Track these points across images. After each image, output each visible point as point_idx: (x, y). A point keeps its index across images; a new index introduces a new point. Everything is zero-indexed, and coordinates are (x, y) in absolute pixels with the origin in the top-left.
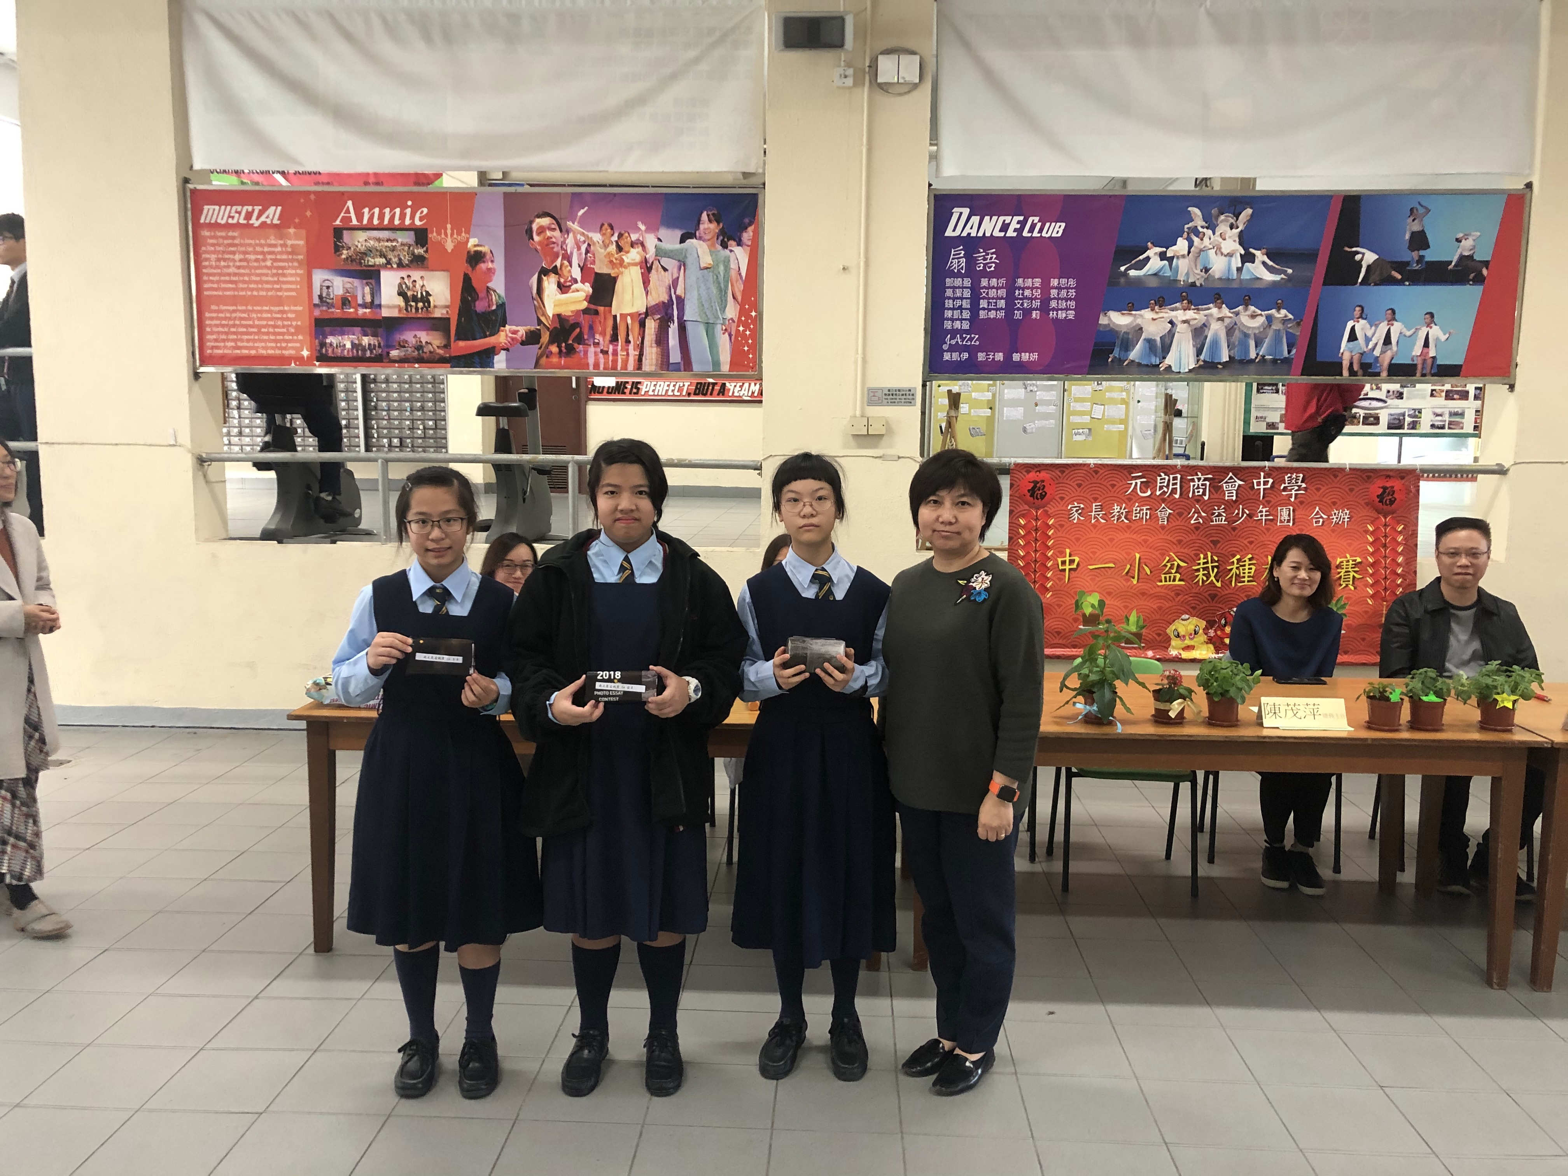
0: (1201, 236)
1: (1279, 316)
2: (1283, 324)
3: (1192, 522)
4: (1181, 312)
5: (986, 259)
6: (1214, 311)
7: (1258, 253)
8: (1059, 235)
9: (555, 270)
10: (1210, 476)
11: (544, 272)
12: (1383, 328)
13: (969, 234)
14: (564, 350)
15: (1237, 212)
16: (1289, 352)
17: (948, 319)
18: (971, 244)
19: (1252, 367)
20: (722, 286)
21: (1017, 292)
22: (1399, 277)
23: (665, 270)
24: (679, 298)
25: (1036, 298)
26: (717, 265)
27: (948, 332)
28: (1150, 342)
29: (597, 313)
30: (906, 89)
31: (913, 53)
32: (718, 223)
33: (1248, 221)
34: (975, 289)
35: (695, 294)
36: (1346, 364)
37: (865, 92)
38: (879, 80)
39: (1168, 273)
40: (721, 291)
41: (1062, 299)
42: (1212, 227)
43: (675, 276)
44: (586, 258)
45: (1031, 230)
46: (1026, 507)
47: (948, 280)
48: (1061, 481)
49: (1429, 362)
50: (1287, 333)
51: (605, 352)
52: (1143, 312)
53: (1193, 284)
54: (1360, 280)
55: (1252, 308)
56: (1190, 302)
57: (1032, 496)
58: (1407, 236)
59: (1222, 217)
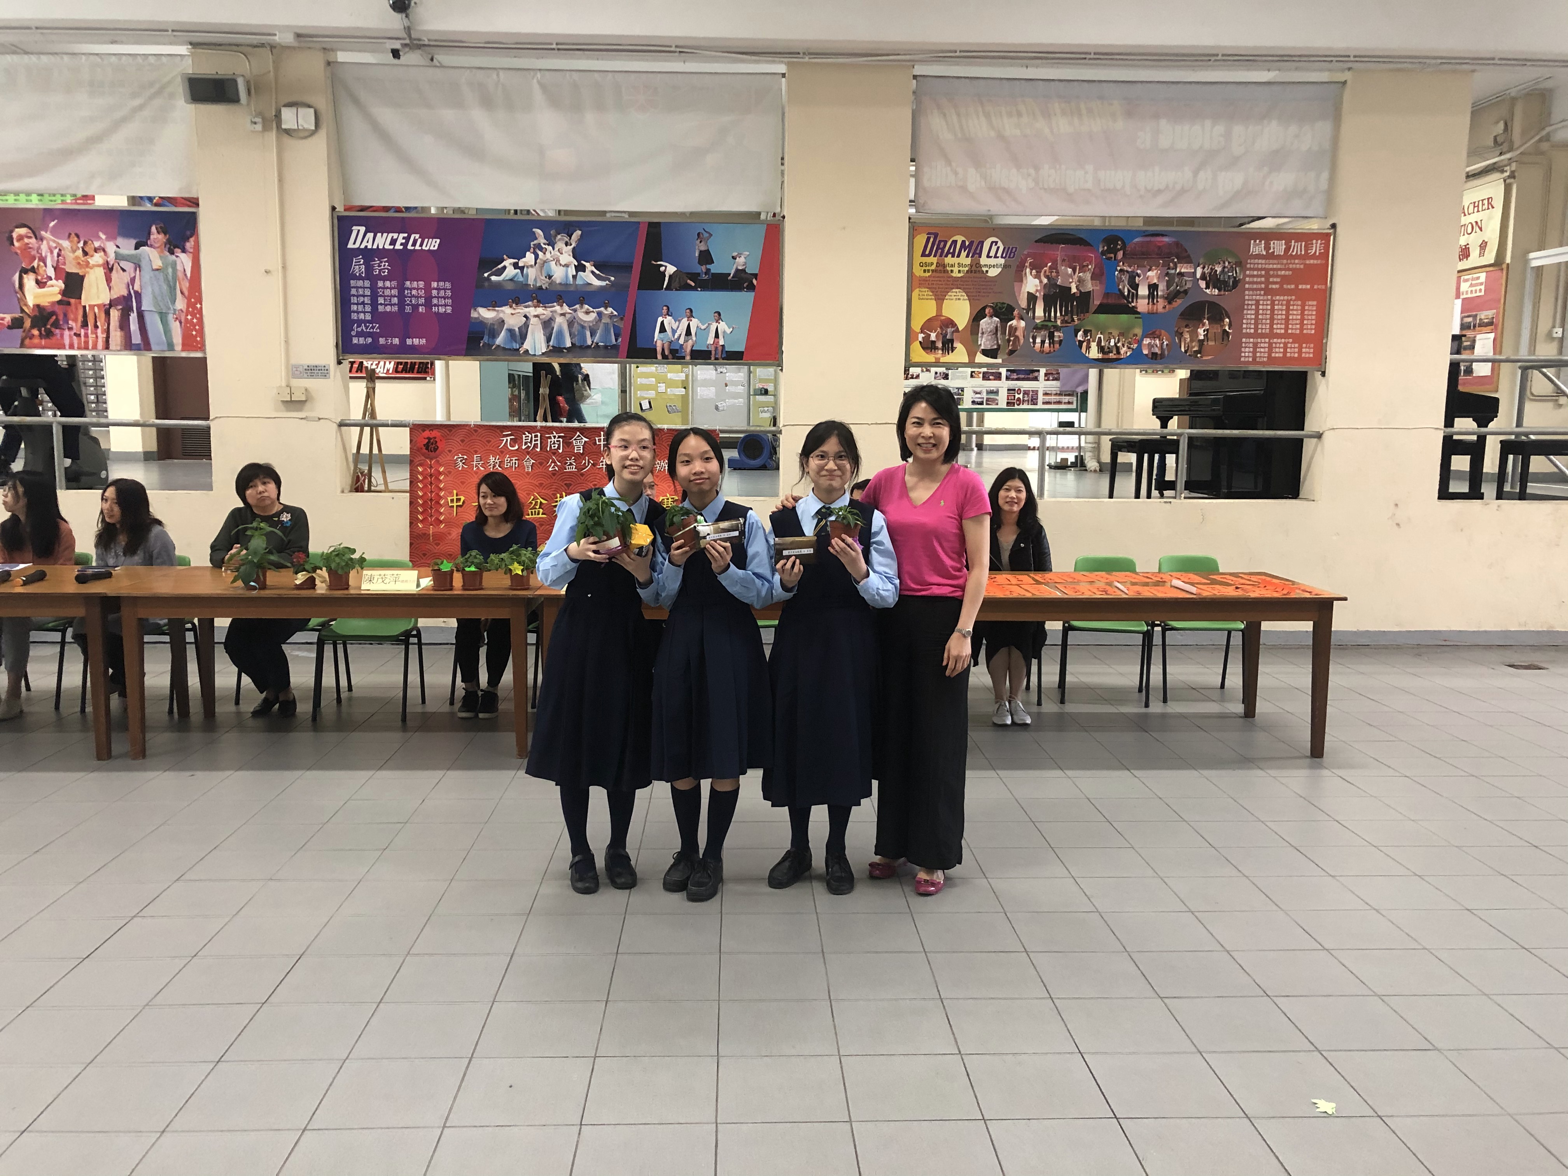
0: (544, 251)
1: (606, 312)
2: (611, 319)
3: (550, 469)
4: (532, 309)
5: (381, 266)
6: (558, 308)
7: (587, 264)
8: (436, 248)
9: (33, 270)
10: (562, 435)
11: (25, 271)
12: (685, 322)
13: (366, 246)
14: (43, 332)
15: (570, 233)
16: (616, 340)
17: (354, 312)
18: (369, 254)
19: (589, 351)
20: (171, 284)
21: (406, 291)
22: (693, 284)
23: (124, 270)
24: (136, 292)
25: (421, 297)
26: (166, 267)
27: (355, 321)
28: (511, 331)
29: (69, 304)
30: (307, 134)
31: (309, 106)
32: (165, 234)
33: (579, 240)
34: (374, 289)
35: (150, 289)
36: (659, 349)
37: (273, 135)
38: (284, 127)
39: (521, 279)
40: (170, 287)
41: (441, 297)
42: (552, 244)
43: (133, 275)
44: (58, 261)
45: (414, 244)
46: (423, 458)
47: (352, 282)
48: (448, 437)
49: (720, 349)
50: (614, 325)
51: (78, 335)
52: (503, 308)
53: (540, 288)
54: (665, 287)
55: (586, 306)
56: (539, 302)
57: (427, 449)
58: (697, 255)
59: (559, 237)
